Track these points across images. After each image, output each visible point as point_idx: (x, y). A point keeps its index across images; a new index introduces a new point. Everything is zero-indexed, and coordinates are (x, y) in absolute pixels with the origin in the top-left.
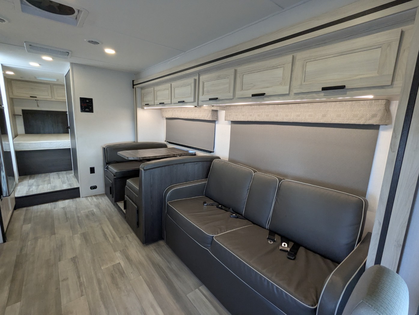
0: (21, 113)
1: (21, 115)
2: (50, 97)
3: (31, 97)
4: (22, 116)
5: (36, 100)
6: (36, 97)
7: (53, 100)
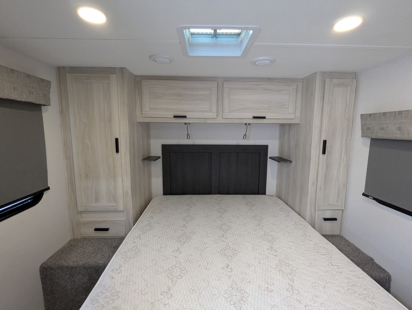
0: (159, 152)
1: (160, 157)
2: (214, 115)
3: (175, 117)
4: (160, 160)
5: (185, 124)
6: (185, 117)
7: (220, 120)
